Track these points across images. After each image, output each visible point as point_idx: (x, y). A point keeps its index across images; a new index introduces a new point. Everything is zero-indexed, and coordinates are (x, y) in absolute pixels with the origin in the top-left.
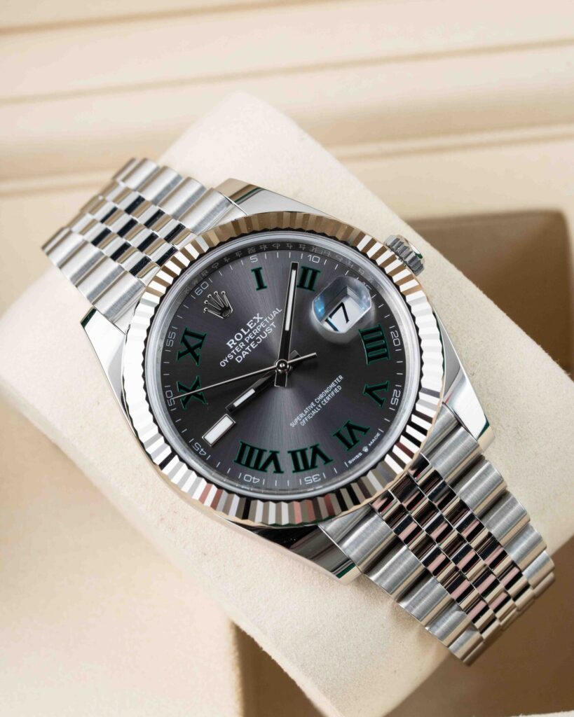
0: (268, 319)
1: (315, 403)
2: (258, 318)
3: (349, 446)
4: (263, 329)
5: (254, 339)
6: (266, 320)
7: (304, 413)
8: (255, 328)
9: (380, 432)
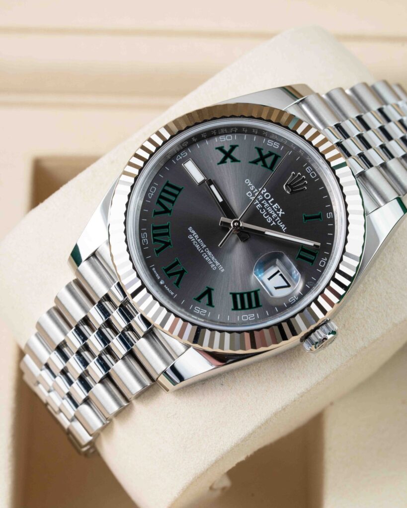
0: (278, 220)
1: (205, 248)
2: (280, 213)
3: (166, 270)
4: (271, 215)
5: (264, 208)
6: (278, 218)
7: (198, 239)
8: (273, 209)
9: (174, 295)
